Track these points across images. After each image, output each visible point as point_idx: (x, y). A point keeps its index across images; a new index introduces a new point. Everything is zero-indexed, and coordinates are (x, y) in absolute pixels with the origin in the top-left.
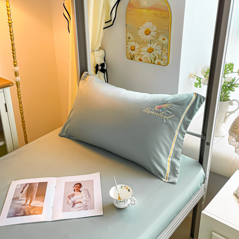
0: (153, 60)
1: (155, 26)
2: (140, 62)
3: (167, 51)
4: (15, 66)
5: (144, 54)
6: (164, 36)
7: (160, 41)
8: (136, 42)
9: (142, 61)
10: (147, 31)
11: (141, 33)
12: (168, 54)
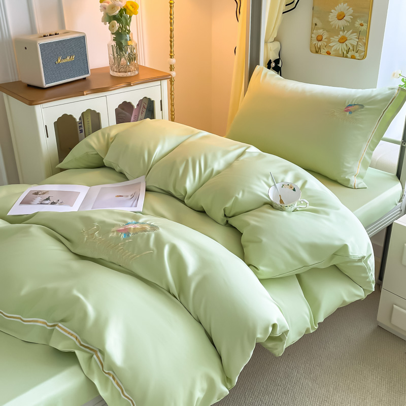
0: (345, 53)
1: (351, 9)
2: (328, 56)
3: (364, 41)
4: (171, 57)
5: (333, 46)
6: (362, 21)
7: (357, 27)
8: (324, 29)
9: (330, 54)
10: (340, 15)
11: (332, 17)
12: (366, 45)
